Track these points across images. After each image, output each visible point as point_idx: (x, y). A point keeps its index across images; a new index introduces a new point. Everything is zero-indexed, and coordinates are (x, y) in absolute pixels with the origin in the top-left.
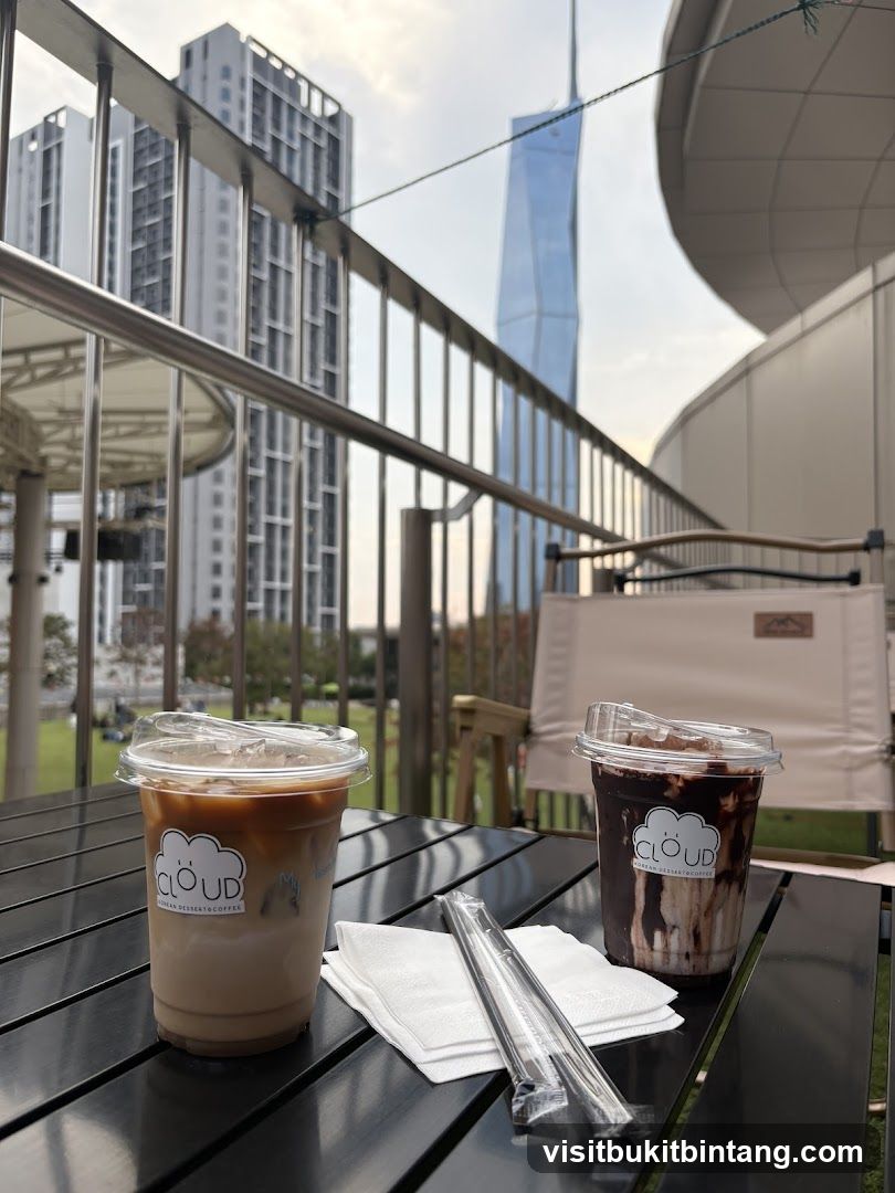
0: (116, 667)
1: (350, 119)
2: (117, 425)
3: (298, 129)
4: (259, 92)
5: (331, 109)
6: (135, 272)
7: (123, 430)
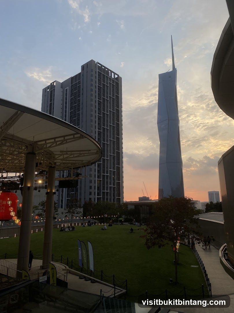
0: (67, 214)
1: (121, 78)
2: (74, 154)
3: (109, 82)
4: (100, 74)
5: (116, 76)
6: (71, 117)
7: (75, 155)
